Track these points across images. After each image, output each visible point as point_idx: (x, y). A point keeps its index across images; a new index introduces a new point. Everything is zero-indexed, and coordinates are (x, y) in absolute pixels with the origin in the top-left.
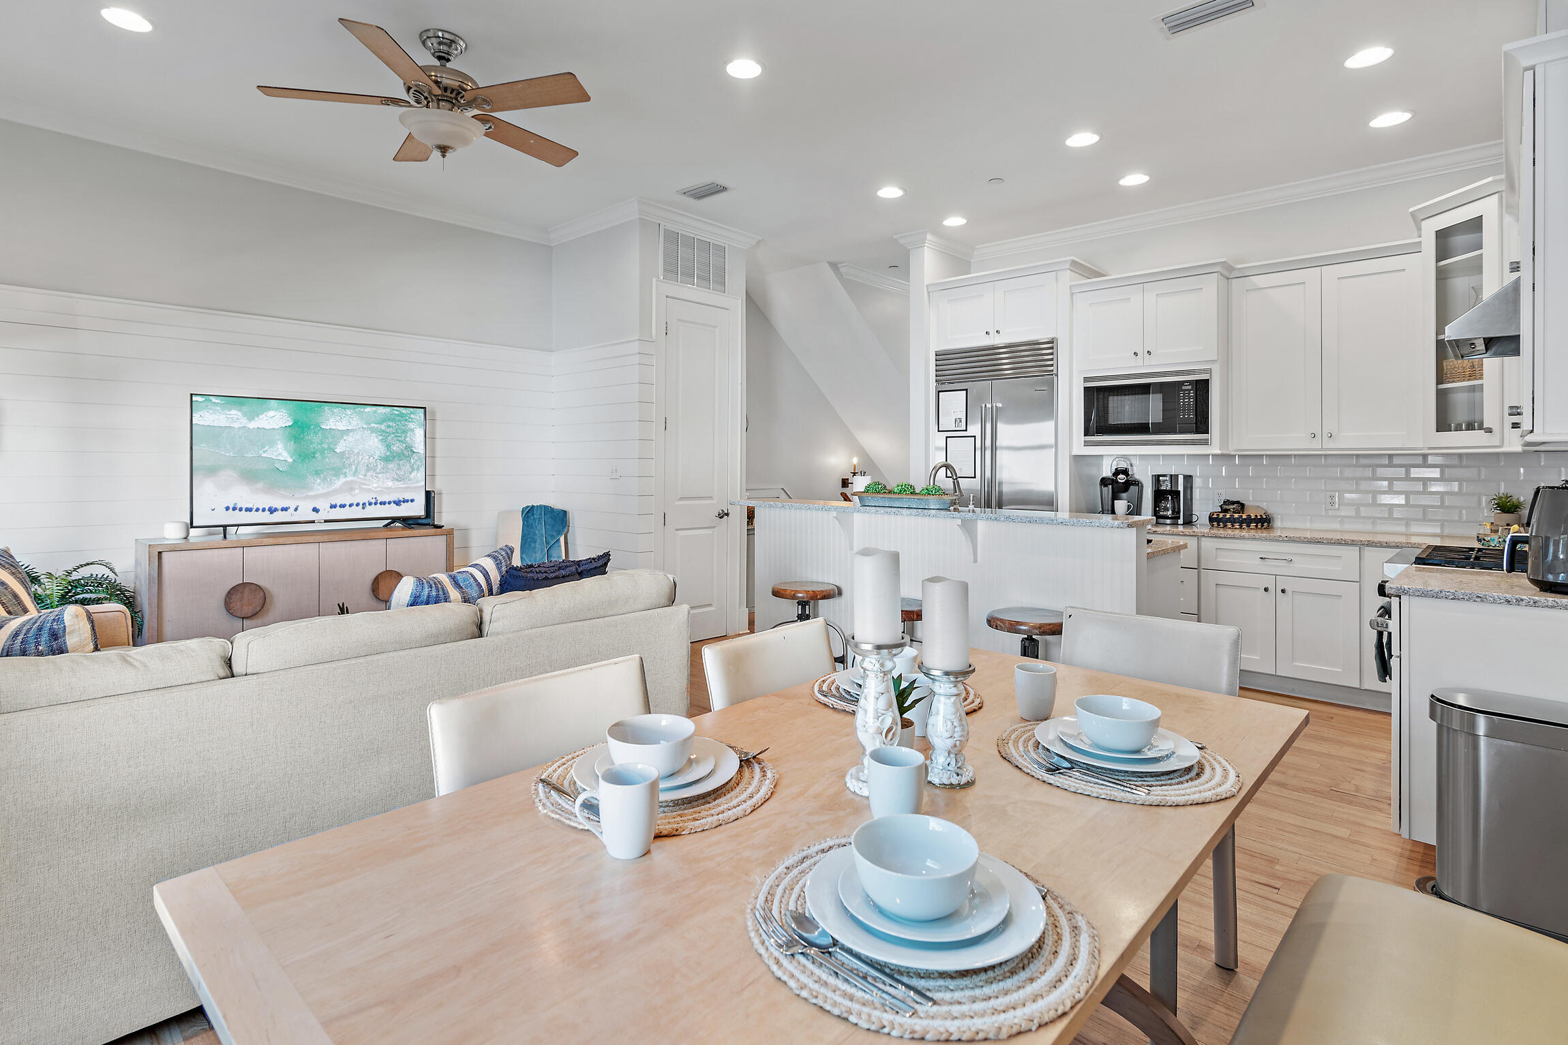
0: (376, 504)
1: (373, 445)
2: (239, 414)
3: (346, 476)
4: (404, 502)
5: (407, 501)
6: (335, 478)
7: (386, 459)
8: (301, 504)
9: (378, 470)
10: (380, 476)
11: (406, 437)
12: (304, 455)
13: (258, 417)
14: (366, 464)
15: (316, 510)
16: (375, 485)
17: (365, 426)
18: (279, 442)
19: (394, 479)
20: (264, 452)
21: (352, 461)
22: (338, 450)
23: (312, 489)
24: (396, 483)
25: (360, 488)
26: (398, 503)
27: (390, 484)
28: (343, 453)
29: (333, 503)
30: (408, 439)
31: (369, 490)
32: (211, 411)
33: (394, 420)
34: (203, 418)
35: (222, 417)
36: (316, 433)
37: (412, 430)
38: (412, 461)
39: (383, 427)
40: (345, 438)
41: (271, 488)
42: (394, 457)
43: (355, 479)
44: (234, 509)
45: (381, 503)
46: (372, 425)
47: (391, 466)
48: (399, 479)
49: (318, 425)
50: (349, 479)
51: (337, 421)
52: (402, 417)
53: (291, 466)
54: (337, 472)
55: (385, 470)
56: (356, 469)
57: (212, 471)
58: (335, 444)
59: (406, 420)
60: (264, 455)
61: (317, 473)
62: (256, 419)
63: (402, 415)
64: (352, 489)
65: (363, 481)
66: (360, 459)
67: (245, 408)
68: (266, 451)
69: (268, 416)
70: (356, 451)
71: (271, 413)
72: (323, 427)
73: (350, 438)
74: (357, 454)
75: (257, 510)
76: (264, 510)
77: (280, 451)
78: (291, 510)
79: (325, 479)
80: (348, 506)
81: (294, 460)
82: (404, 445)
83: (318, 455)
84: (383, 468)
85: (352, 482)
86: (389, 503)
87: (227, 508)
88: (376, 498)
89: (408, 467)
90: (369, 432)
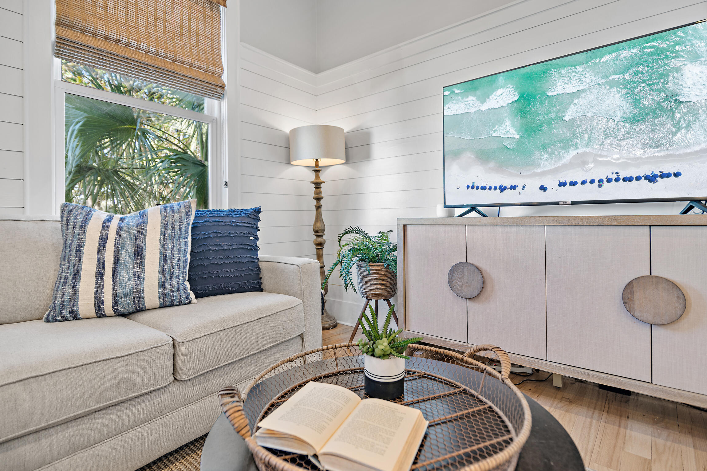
0: (617, 180)
2: (474, 98)
3: (577, 148)
4: (662, 176)
5: (668, 175)
6: (563, 152)
7: (633, 120)
9: (620, 136)
10: (623, 143)
11: (666, 82)
14: (603, 130)
15: (543, 189)
16: (616, 156)
17: (602, 81)
18: (507, 120)
19: (644, 147)
20: (495, 131)
21: (584, 129)
22: (567, 119)
23: (539, 165)
24: (649, 151)
25: (595, 161)
26: (651, 179)
27: (639, 152)
28: (573, 120)
29: (562, 181)
31: (608, 163)
32: (454, 102)
33: (645, 63)
35: (462, 105)
36: (542, 103)
37: (678, 70)
38: (678, 116)
39: (627, 76)
40: (575, 101)
41: (501, 167)
42: (646, 115)
43: (588, 150)
44: (473, 187)
45: (625, 180)
46: (612, 77)
47: (640, 128)
52: (658, 55)
53: (519, 142)
55: (629, 136)
56: (590, 138)
57: (457, 154)
58: (564, 112)
59: (666, 57)
60: (494, 135)
61: (544, 147)
62: (487, 100)
63: (659, 52)
64: (585, 163)
65: (600, 152)
66: (595, 125)
67: (478, 93)
68: (496, 130)
69: (497, 94)
70: (589, 115)
71: (499, 92)
72: (550, 94)
73: (582, 101)
74: (590, 119)
75: (490, 188)
76: (495, 188)
77: (508, 128)
78: (519, 189)
79: (552, 154)
80: (579, 184)
81: (521, 136)
83: (545, 127)
84: (628, 133)
85: (584, 154)
86: (638, 179)
87: (468, 187)
88: (617, 173)
89: (669, 125)
90: (608, 87)
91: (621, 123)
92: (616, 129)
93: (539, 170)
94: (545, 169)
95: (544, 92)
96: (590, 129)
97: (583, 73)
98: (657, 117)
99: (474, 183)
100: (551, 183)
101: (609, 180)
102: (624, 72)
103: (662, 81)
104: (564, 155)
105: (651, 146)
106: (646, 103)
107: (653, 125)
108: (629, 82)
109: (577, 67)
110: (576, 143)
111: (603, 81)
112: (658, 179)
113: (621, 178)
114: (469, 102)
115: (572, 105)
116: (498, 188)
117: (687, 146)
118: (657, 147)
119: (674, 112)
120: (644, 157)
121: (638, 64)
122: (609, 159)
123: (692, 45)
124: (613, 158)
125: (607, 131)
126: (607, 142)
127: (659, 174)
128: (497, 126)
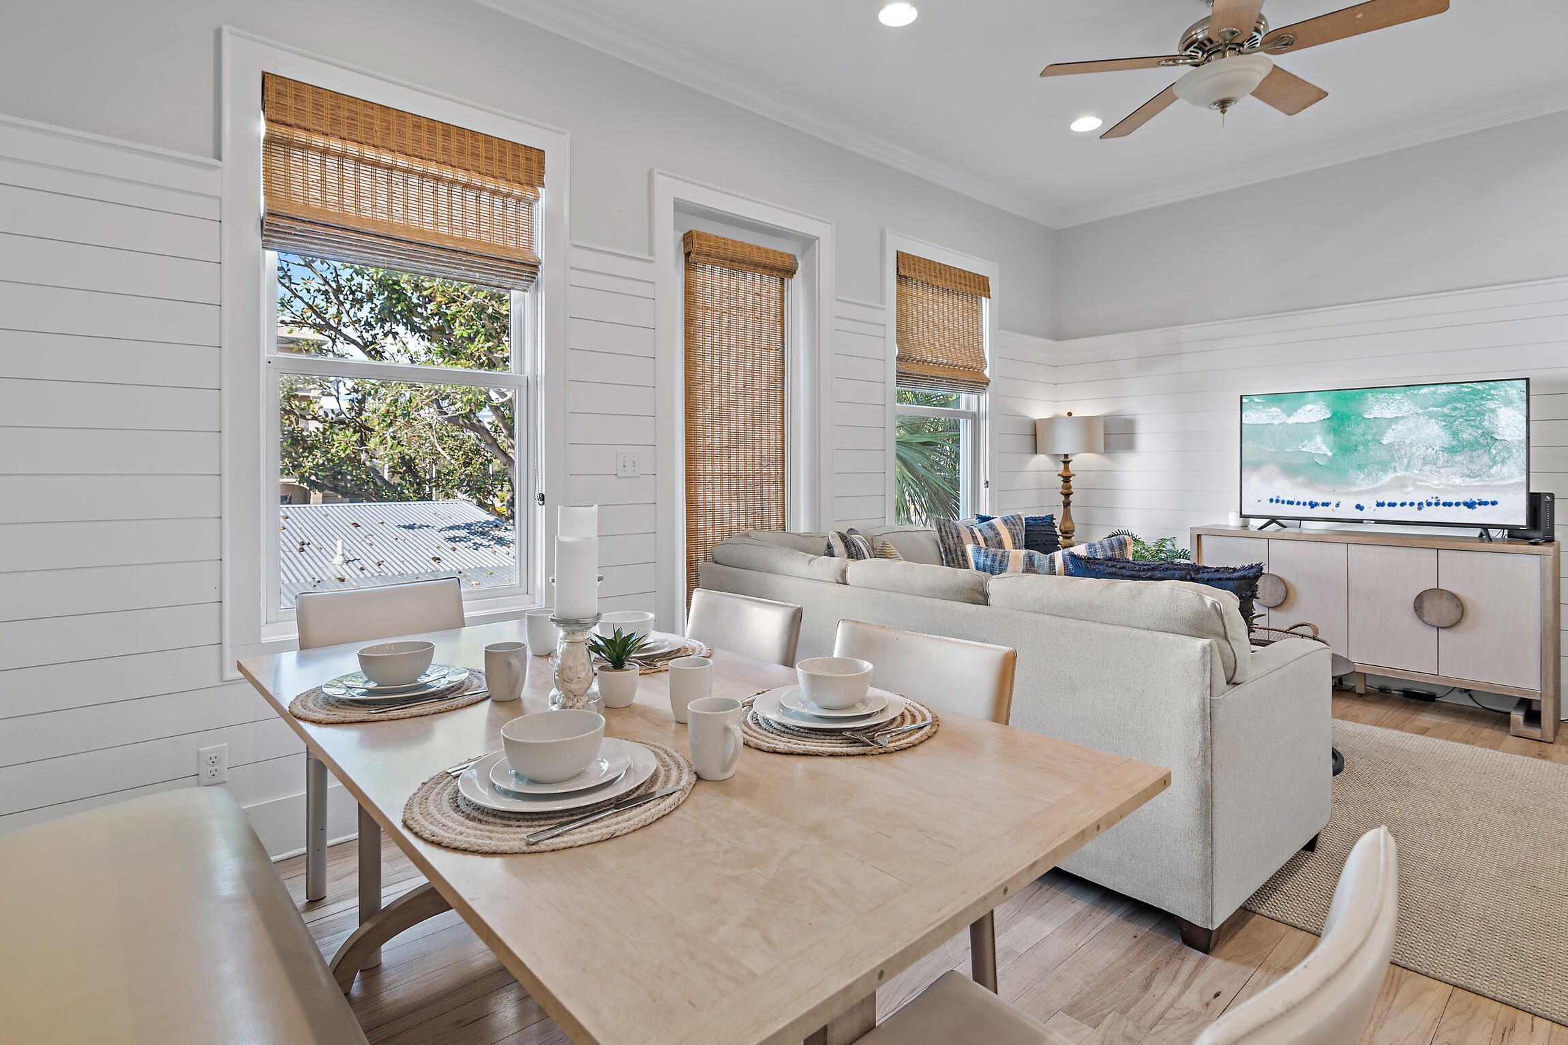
0: (1437, 504)
1: (1434, 433)
3: (1395, 471)
4: (1481, 503)
5: (1486, 503)
7: (1452, 450)
8: (1343, 500)
9: (1440, 464)
10: (1443, 471)
11: (1482, 420)
12: (1345, 449)
13: (1296, 412)
14: (1422, 457)
15: (1359, 507)
16: (1435, 482)
20: (1303, 446)
21: (1403, 453)
22: (1385, 442)
23: (1355, 484)
25: (1414, 485)
26: (1470, 505)
27: (1458, 481)
28: (1391, 445)
29: (1380, 501)
30: (1486, 423)
31: (1428, 488)
32: (1254, 411)
33: (1462, 400)
34: (1251, 418)
35: (1264, 415)
36: (1357, 424)
37: (1493, 411)
39: (1446, 410)
41: (1311, 483)
42: (1464, 447)
43: (1407, 474)
44: (1277, 501)
45: (1445, 504)
47: (1458, 458)
48: (1472, 475)
49: (1360, 415)
50: (1400, 473)
51: (1383, 408)
52: (1475, 395)
53: (1332, 460)
54: (1384, 466)
55: (1447, 464)
56: (1409, 463)
57: (1257, 466)
58: (1381, 435)
59: (1482, 398)
60: (1303, 450)
61: (1360, 467)
62: (1295, 414)
63: (1475, 393)
64: (1403, 486)
65: (1419, 477)
66: (1414, 451)
67: (1284, 405)
68: (1305, 445)
70: (1408, 442)
71: (1309, 407)
72: (1366, 416)
73: (1400, 427)
74: (1409, 445)
75: (1298, 503)
76: (1305, 504)
77: (1319, 445)
78: (1332, 506)
79: (1369, 475)
80: (1398, 506)
81: (1334, 454)
82: (1480, 431)
83: (1361, 448)
84: (1447, 462)
85: (1404, 478)
86: (1458, 504)
87: (1271, 500)
88: (1437, 498)
89: (1486, 459)
91: (1440, 452)
92: (1435, 457)
93: (1355, 489)
94: (1362, 489)
95: (1360, 414)
96: (1408, 454)
97: (1402, 401)
98: (1474, 451)
99: (1278, 497)
100: (1369, 502)
101: (1429, 504)
102: (1443, 406)
103: (1479, 418)
104: (1383, 477)
105: (1469, 476)
106: (1464, 436)
107: (1471, 457)
108: (1447, 415)
109: (1395, 395)
110: (1395, 467)
111: (1422, 411)
112: (1477, 506)
113: (1441, 502)
114: (1272, 413)
115: (1390, 430)
116: (1308, 504)
117: (1502, 479)
118: (1475, 478)
119: (1490, 448)
120: (1463, 485)
121: (1456, 400)
122: (1429, 484)
123: (1505, 391)
124: (1432, 484)
125: (1427, 458)
126: (1427, 468)
127: (1477, 502)
128: (1306, 441)
